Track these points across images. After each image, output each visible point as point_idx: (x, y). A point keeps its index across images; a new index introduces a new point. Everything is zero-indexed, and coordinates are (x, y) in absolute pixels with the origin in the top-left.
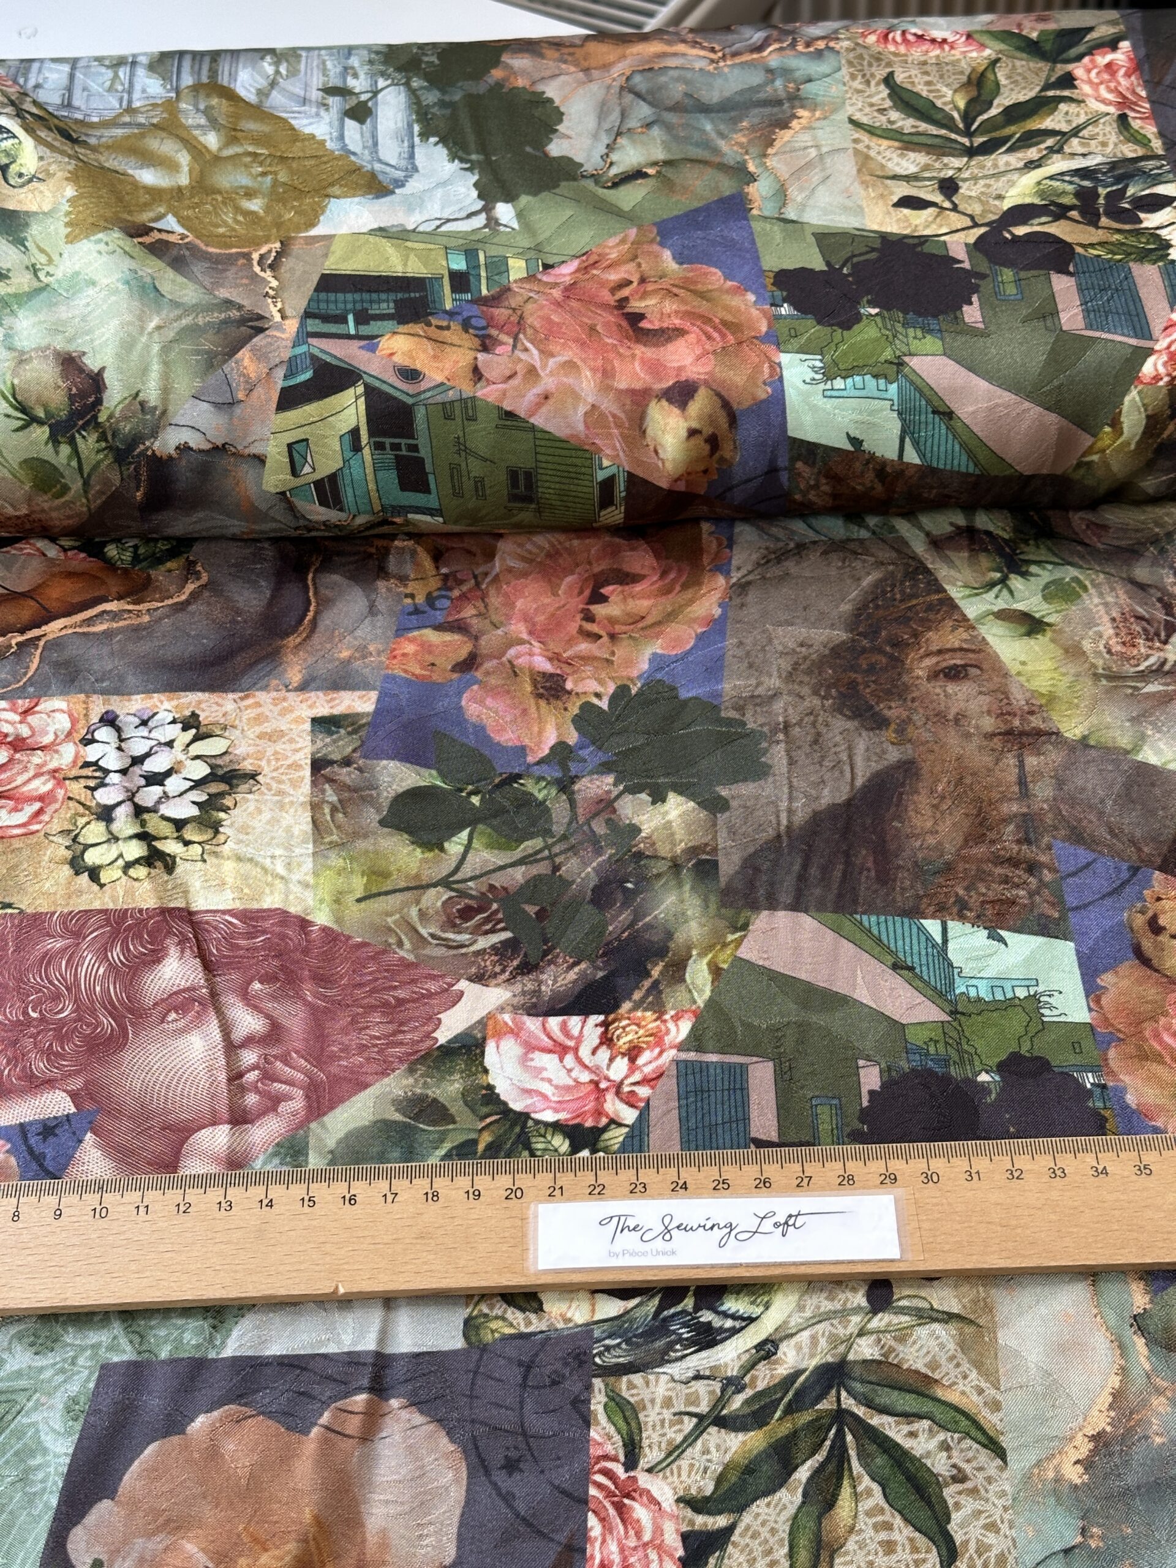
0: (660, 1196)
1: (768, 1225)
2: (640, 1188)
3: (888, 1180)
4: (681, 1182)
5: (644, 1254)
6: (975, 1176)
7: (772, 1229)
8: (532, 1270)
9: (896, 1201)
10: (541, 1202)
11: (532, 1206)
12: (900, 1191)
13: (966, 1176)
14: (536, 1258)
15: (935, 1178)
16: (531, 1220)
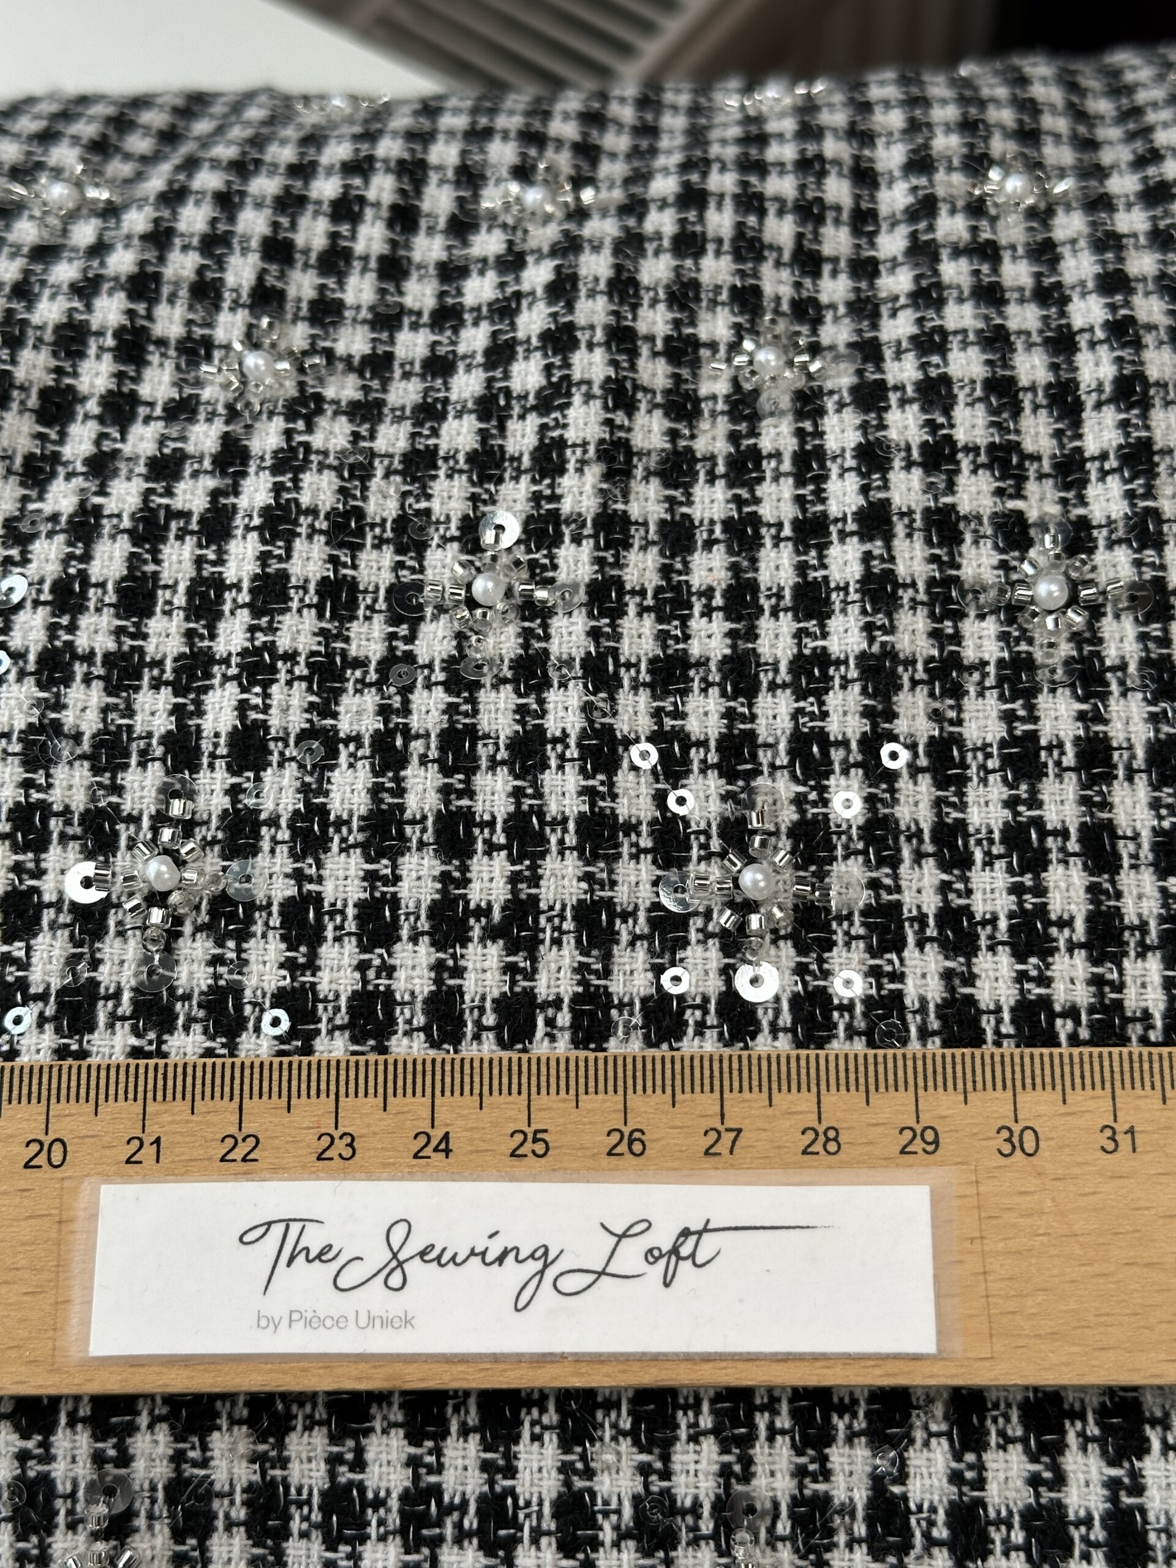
0: (387, 1170)
1: (630, 1257)
2: (340, 1146)
3: (918, 1145)
4: (437, 1135)
5: (339, 1322)
6: (1124, 1141)
7: (640, 1266)
8: (75, 1355)
9: (936, 1201)
10: (108, 1179)
11: (86, 1186)
12: (944, 1174)
13: (1103, 1140)
14: (86, 1324)
15: (1029, 1145)
16: (78, 1225)
